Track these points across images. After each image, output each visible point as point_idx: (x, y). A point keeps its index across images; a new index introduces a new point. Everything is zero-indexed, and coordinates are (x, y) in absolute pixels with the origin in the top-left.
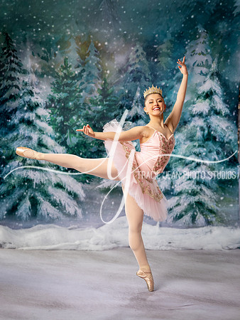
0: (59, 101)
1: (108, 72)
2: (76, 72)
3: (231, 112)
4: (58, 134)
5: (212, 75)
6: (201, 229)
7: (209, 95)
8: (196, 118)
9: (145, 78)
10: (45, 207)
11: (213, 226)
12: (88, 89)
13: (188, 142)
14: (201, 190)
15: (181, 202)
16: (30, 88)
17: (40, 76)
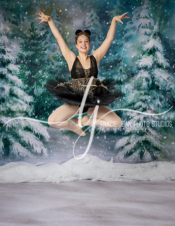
0: (27, 58)
1: (68, 33)
2: (41, 34)
3: (171, 65)
4: (26, 86)
5: (155, 35)
6: (148, 163)
7: (152, 52)
8: (142, 71)
9: (99, 38)
10: (16, 147)
11: (158, 161)
12: (52, 47)
13: (136, 90)
14: (147, 131)
15: (131, 141)
16: (3, 47)
17: (11, 37)
